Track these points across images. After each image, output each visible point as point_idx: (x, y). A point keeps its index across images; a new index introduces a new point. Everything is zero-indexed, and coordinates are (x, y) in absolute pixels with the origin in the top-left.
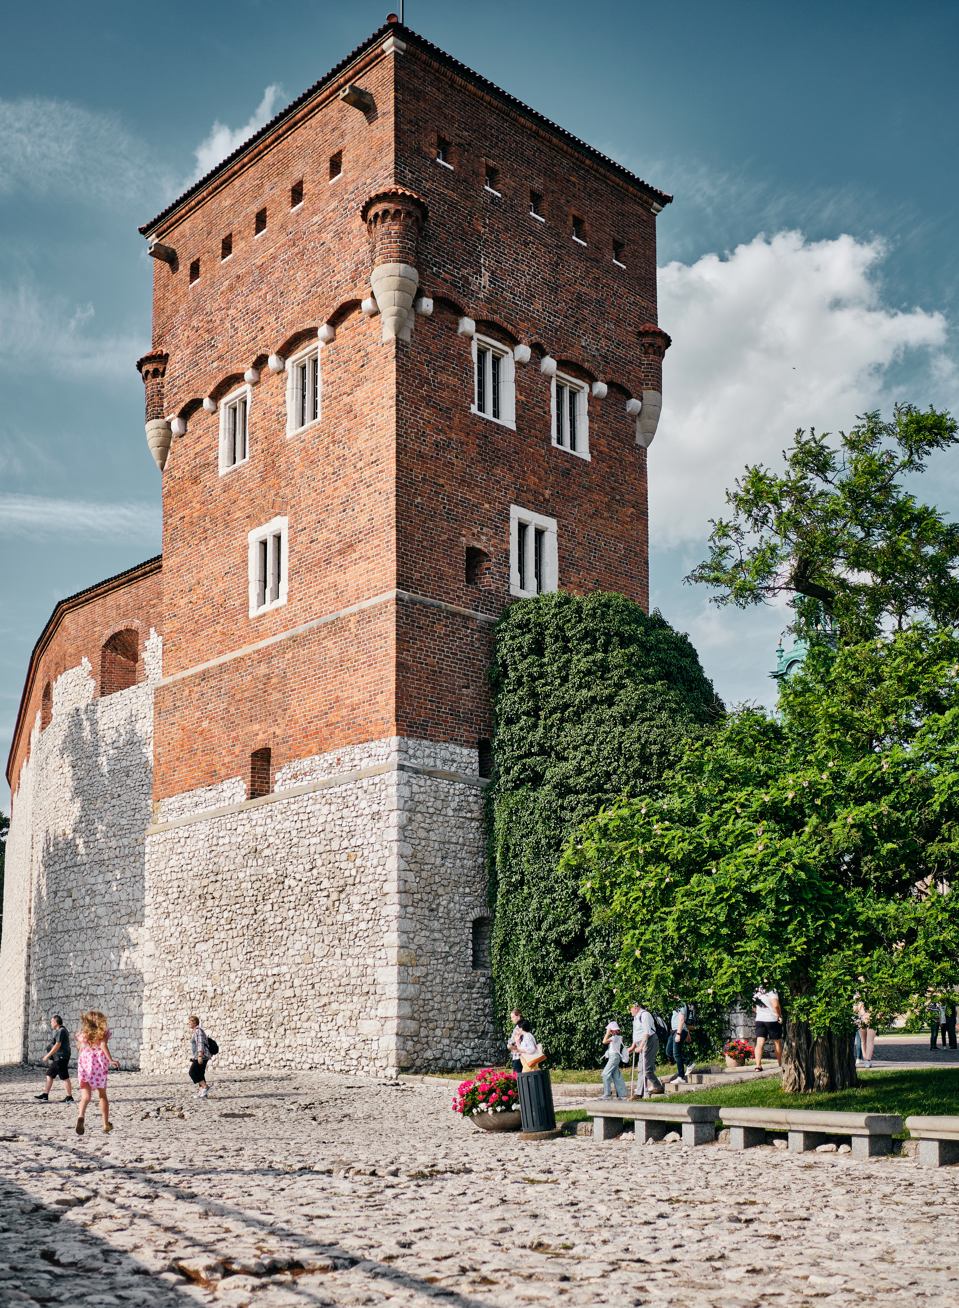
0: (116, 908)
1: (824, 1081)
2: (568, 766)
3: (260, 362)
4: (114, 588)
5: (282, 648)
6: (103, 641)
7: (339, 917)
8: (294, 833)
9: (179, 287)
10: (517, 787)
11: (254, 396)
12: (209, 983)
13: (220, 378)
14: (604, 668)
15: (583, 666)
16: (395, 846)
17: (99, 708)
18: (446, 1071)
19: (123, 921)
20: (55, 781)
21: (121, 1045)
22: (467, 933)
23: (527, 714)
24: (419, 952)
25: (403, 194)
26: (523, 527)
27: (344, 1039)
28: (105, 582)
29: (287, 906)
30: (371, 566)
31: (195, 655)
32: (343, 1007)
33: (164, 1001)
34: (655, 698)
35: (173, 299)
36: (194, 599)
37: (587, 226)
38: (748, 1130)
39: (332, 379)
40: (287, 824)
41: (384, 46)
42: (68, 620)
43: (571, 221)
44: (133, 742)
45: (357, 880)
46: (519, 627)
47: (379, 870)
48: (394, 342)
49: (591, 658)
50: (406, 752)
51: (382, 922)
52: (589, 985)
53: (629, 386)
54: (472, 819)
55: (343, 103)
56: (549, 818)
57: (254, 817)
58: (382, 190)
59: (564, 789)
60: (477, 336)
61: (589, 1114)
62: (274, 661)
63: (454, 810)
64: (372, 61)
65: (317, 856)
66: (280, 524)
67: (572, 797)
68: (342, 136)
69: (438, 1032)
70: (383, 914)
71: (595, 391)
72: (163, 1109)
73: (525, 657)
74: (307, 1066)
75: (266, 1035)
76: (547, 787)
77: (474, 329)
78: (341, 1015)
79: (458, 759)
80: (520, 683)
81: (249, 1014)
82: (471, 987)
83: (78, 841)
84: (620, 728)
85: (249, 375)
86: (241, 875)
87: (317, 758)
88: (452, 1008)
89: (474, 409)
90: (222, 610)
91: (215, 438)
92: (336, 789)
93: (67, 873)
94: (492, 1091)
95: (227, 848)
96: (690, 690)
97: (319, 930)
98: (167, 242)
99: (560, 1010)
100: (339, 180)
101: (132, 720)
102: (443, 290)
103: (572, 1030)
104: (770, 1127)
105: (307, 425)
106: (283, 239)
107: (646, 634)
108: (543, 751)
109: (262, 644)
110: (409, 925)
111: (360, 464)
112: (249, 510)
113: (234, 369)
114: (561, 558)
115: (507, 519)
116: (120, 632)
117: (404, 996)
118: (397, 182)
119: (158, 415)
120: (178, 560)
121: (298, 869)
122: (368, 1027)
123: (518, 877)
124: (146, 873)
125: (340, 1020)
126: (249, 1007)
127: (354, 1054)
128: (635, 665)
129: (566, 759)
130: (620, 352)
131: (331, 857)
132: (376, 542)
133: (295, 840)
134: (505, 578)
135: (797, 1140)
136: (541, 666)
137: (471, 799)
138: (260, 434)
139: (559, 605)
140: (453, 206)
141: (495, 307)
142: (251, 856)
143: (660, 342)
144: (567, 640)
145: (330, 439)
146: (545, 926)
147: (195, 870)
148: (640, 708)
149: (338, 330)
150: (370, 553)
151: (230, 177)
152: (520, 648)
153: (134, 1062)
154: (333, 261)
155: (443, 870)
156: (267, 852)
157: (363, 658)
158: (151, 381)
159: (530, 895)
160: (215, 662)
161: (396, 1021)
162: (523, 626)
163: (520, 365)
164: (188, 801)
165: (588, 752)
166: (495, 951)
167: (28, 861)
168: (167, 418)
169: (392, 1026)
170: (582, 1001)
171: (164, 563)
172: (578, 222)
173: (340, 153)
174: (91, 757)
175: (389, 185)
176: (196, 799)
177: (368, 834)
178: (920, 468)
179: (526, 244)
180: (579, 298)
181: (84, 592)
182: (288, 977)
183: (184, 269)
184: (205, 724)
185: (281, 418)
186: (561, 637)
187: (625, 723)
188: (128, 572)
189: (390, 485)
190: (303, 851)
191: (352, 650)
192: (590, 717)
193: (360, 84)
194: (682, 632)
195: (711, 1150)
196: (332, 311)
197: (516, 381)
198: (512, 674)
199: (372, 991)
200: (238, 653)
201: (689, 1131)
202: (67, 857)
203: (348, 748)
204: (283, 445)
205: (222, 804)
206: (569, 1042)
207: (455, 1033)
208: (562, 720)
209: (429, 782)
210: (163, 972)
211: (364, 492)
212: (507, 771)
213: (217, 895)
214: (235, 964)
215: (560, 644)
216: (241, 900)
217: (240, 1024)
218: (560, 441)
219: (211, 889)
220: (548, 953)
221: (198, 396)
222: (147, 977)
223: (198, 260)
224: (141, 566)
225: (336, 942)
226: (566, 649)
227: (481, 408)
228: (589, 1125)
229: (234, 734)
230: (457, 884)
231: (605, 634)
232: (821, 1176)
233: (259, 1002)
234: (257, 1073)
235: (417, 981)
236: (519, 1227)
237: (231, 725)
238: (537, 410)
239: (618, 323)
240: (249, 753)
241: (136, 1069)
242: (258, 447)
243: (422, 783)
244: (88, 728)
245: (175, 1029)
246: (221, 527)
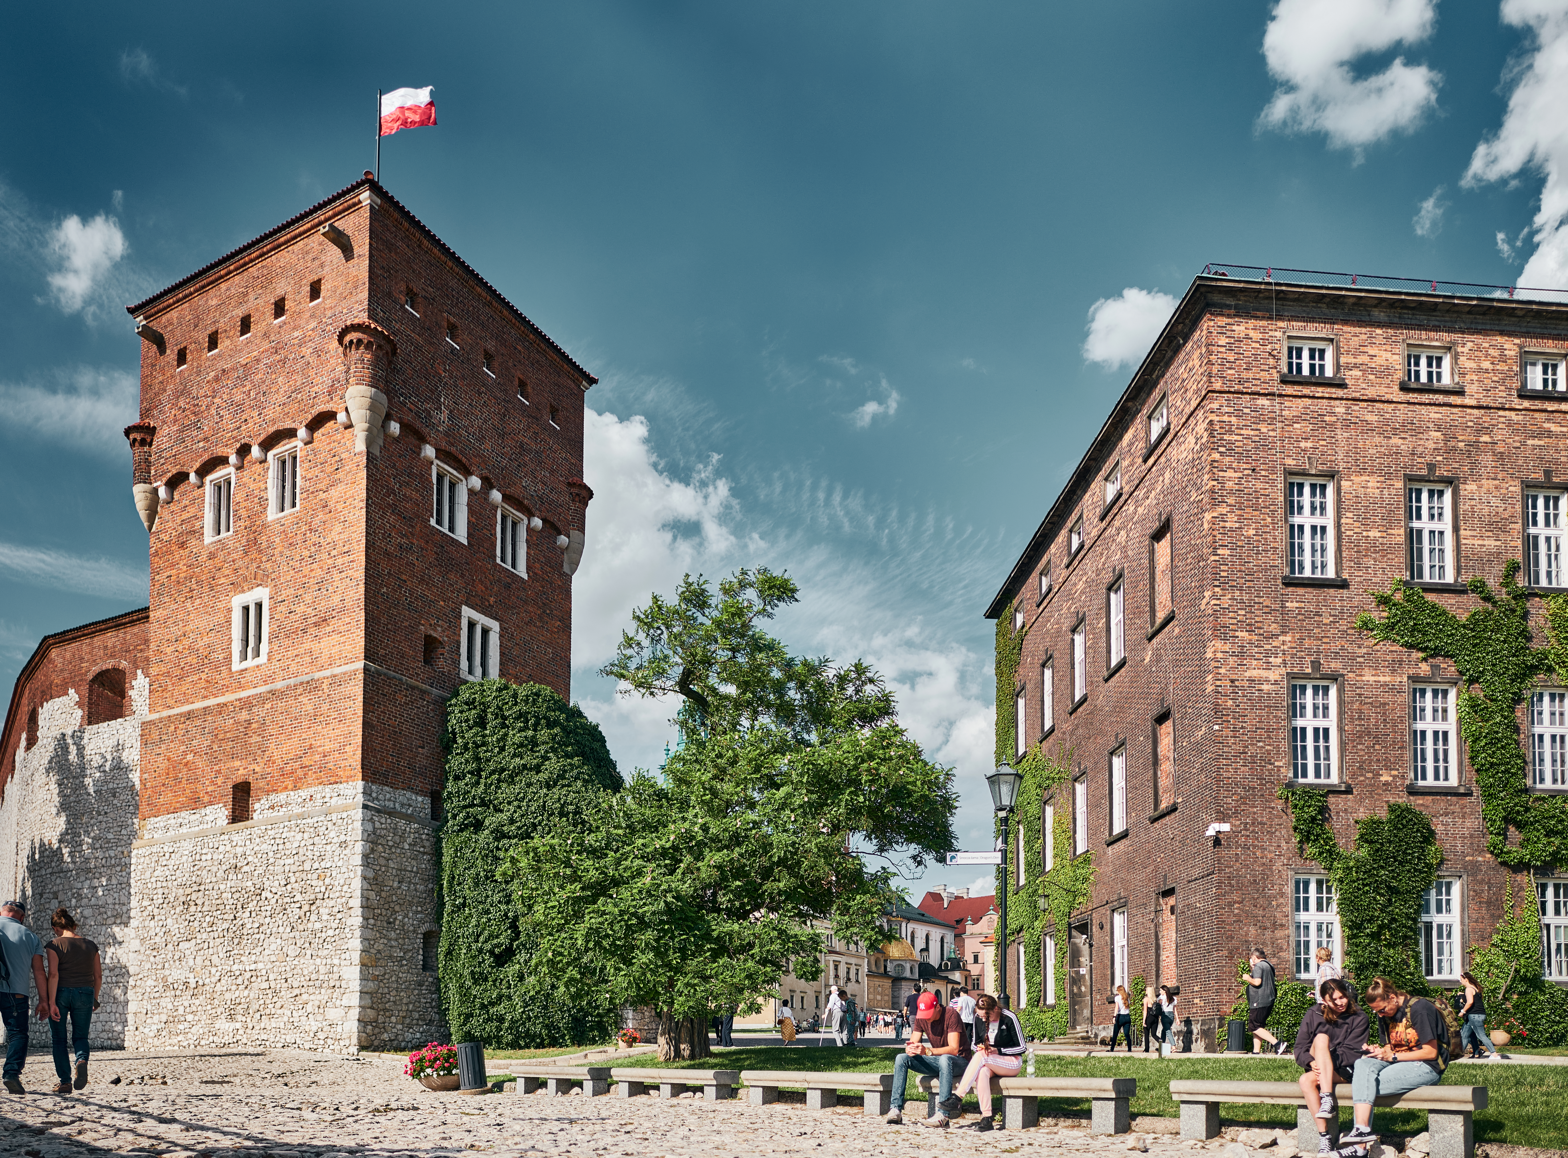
0: (102, 910)
1: (686, 1053)
2: (504, 817)
3: (244, 451)
4: (101, 630)
5: (262, 699)
6: (90, 676)
7: (310, 925)
8: (271, 854)
9: (166, 368)
10: (461, 830)
11: (238, 479)
12: (192, 975)
13: (206, 457)
14: (534, 743)
15: (517, 740)
16: (359, 870)
17: (86, 736)
18: (399, 1049)
19: (109, 922)
20: (40, 796)
21: (107, 1028)
22: (419, 941)
23: (471, 773)
24: (379, 956)
25: (375, 328)
26: (472, 625)
27: (313, 1023)
28: (93, 624)
29: (264, 914)
30: (342, 639)
31: (181, 697)
32: (312, 997)
33: (148, 990)
34: (572, 770)
35: (161, 378)
36: (180, 649)
37: (529, 389)
38: (631, 1084)
39: (309, 476)
40: (265, 846)
41: (361, 197)
42: (54, 653)
43: (516, 382)
44: (120, 768)
45: (326, 896)
46: (467, 703)
47: (345, 888)
48: (365, 453)
49: (524, 734)
50: (370, 795)
51: (347, 930)
52: (516, 986)
53: (559, 524)
54: (424, 853)
55: (322, 238)
56: (487, 856)
57: (234, 839)
58: (356, 321)
59: (499, 834)
60: (436, 462)
61: (514, 1075)
62: (255, 710)
63: (410, 845)
64: (349, 207)
65: (291, 875)
66: (262, 594)
67: (506, 841)
68: (322, 266)
69: (393, 1019)
70: (348, 924)
71: (532, 525)
72: (146, 1078)
73: (471, 728)
74: (280, 1045)
75: (244, 1019)
76: (486, 832)
77: (434, 456)
78: (310, 1004)
79: (414, 804)
80: (466, 748)
81: (229, 1002)
82: (421, 985)
83: (64, 851)
84: (545, 790)
85: (233, 459)
86: (222, 887)
87: (292, 793)
88: (405, 1001)
89: (433, 522)
90: (206, 661)
91: (201, 509)
92: (309, 820)
93: (53, 878)
94: (436, 1059)
95: (209, 863)
96: (599, 767)
97: (292, 935)
98: (154, 325)
99: (492, 1004)
100: (318, 304)
101: (119, 747)
102: (409, 418)
103: (501, 1019)
104: (648, 1081)
105: (286, 512)
106: (266, 345)
107: (567, 720)
108: (483, 804)
109: (243, 694)
110: (370, 934)
111: (334, 553)
112: (233, 578)
113: (220, 451)
114: (502, 654)
115: (459, 616)
116: (108, 670)
117: (365, 990)
118: (369, 317)
119: (146, 480)
120: (165, 613)
121: (274, 884)
122: (333, 1014)
123: (461, 900)
124: (132, 881)
125: (309, 1008)
126: (228, 996)
127: (321, 1035)
128: (558, 743)
129: (502, 811)
130: (553, 496)
131: (304, 876)
132: (348, 620)
133: (272, 860)
134: (457, 663)
135: (666, 1090)
136: (484, 736)
137: (424, 837)
138: (243, 513)
139: (500, 690)
140: (418, 348)
141: (452, 441)
142: (232, 871)
143: (584, 493)
144: (505, 718)
145: (307, 527)
146: (481, 939)
147: (179, 880)
148: (561, 776)
149: (315, 435)
150: (342, 629)
151: (217, 280)
152: (467, 721)
153: (119, 1042)
154: (312, 373)
155: (399, 892)
156: (246, 869)
157: (334, 715)
158: (138, 449)
159: (471, 915)
160: (199, 705)
161: (358, 1010)
162: (470, 703)
163: (471, 492)
164: (172, 821)
165: (519, 807)
166: (441, 957)
167: (12, 866)
168: (155, 485)
169: (355, 1013)
170: (509, 998)
171: (152, 614)
172: (522, 384)
173: (319, 281)
174: (77, 778)
175: (363, 318)
176: (180, 820)
177: (336, 859)
178: (770, 616)
179: (480, 394)
180: (521, 446)
181: (71, 630)
182: (264, 972)
183: (171, 354)
184: (190, 757)
185: (263, 502)
186: (499, 714)
187: (548, 787)
188: (116, 618)
189: (361, 574)
190: (278, 869)
191: (325, 707)
192: (521, 781)
193: (340, 225)
194: (594, 723)
195: (604, 1098)
196: (310, 417)
197: (468, 505)
198: (459, 741)
199: (338, 985)
200: (221, 700)
201: (588, 1086)
202: (53, 864)
203: (320, 787)
204: (265, 526)
205: (205, 826)
206: (499, 1029)
207: (408, 1021)
208: (499, 780)
209: (389, 821)
210: (148, 966)
211: (337, 577)
212: (454, 817)
213: (199, 902)
214: (215, 959)
215: (499, 721)
216: (222, 907)
217: (219, 1011)
218: (503, 560)
219: (194, 897)
220: (484, 960)
221: (185, 469)
222: (132, 970)
223: (185, 348)
224: (129, 614)
225: (307, 945)
226: (504, 726)
227: (439, 522)
228: (513, 1084)
229: (216, 768)
230: (411, 904)
231: (534, 716)
232: (681, 1110)
233: (237, 993)
234: (235, 1051)
235: (376, 978)
236: (456, 1136)
237: (214, 760)
238: (485, 531)
239: (552, 472)
240: (230, 785)
241: (122, 1048)
242: (241, 523)
243: (383, 820)
244: (75, 752)
245: (159, 1014)
246: (206, 589)
